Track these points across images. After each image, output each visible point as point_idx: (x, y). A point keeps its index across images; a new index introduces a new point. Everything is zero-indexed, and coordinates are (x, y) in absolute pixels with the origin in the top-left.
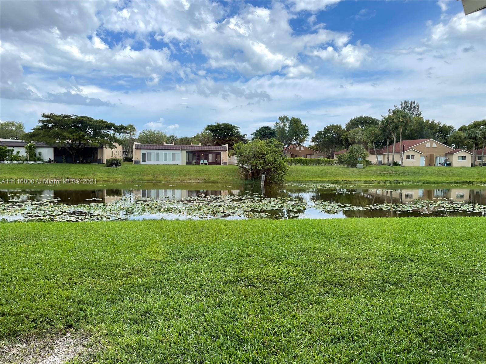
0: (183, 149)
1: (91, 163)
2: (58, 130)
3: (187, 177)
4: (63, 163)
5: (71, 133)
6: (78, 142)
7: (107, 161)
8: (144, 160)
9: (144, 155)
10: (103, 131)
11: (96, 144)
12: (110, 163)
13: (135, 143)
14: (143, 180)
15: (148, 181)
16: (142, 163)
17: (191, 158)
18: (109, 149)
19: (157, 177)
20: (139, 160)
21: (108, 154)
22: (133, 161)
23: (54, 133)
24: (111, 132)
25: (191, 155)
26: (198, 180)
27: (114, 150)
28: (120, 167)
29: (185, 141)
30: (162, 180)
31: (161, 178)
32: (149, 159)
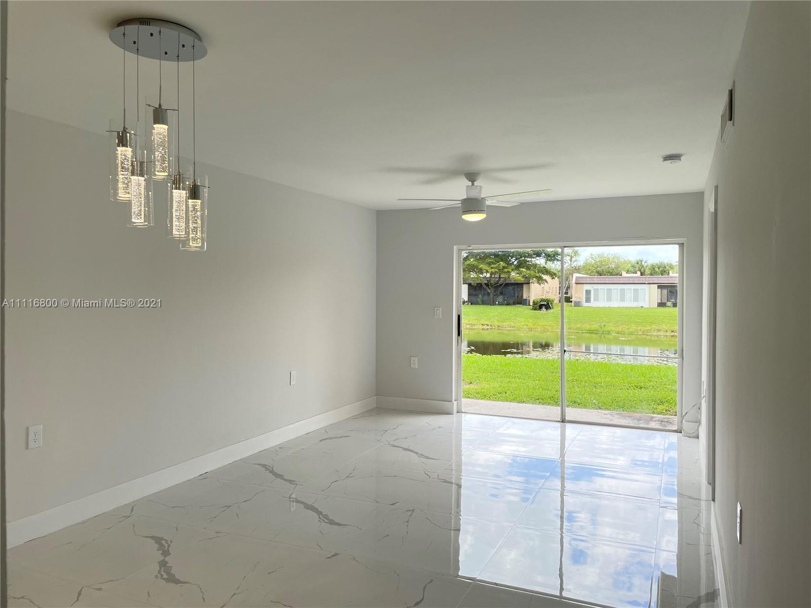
0: (651, 282)
1: (513, 304)
2: (473, 261)
3: (654, 327)
4: (479, 304)
5: (489, 264)
6: (497, 276)
7: (534, 302)
8: (588, 300)
9: (588, 292)
10: (530, 259)
11: (520, 278)
12: (539, 304)
13: (576, 275)
14: (582, 330)
15: (591, 332)
16: (585, 304)
17: (665, 296)
18: (536, 285)
19: (604, 325)
20: (581, 300)
21: (535, 292)
22: (571, 302)
23: (469, 265)
24: (541, 261)
25: (665, 291)
26: (672, 332)
27: (545, 286)
28: (551, 311)
29: (659, 268)
30: (611, 331)
31: (611, 327)
32: (596, 299)
